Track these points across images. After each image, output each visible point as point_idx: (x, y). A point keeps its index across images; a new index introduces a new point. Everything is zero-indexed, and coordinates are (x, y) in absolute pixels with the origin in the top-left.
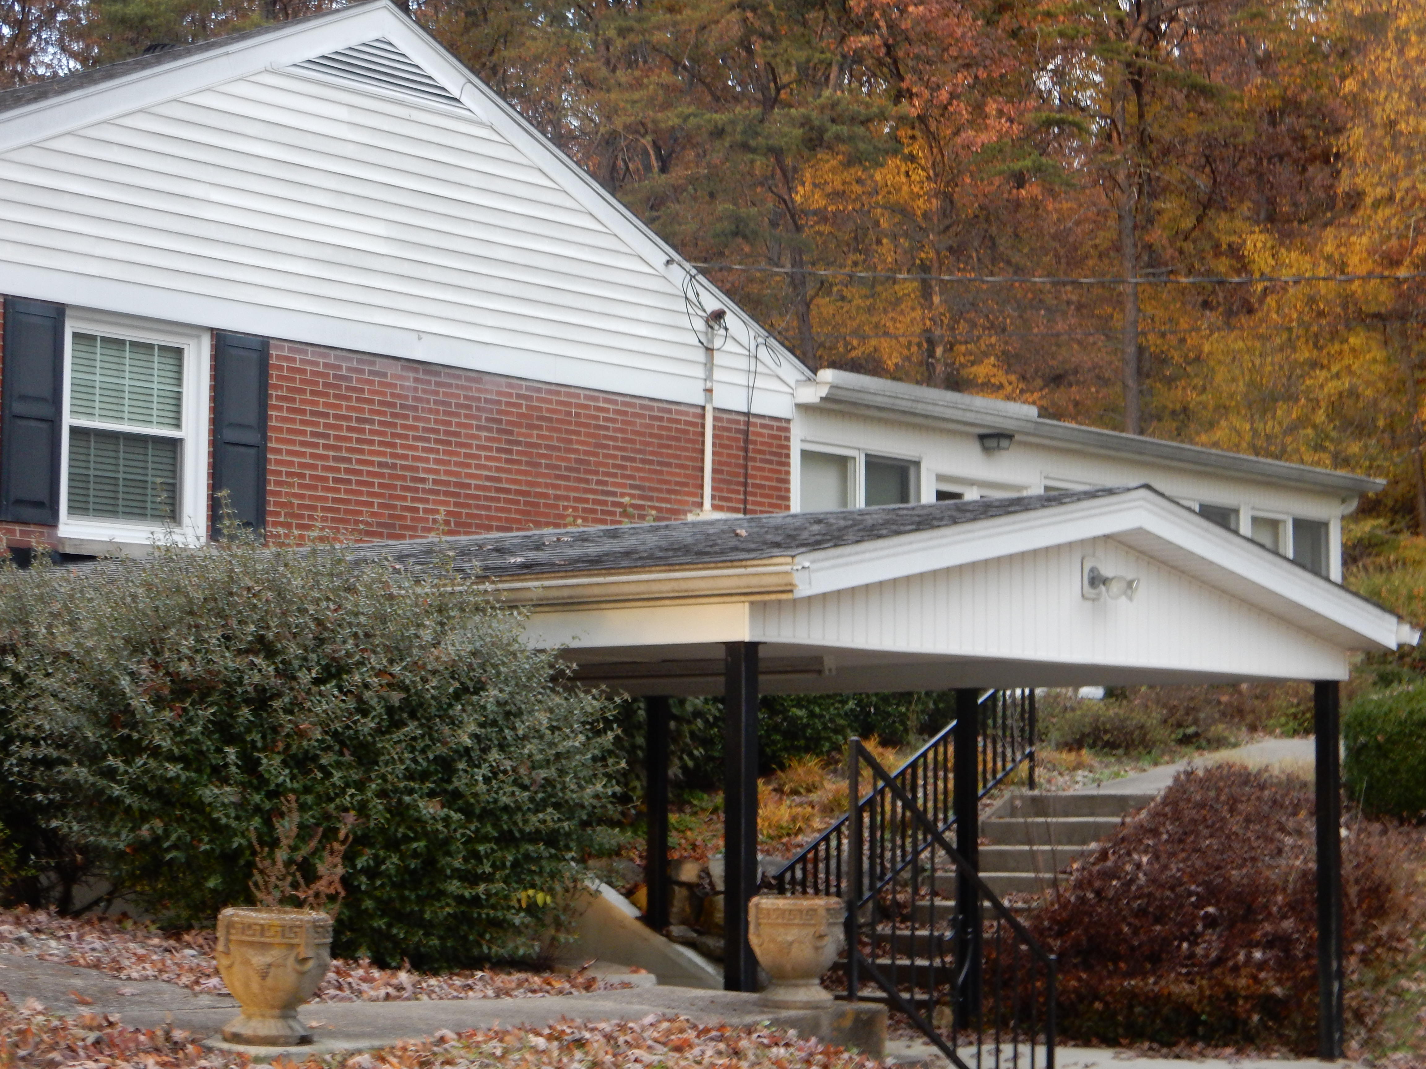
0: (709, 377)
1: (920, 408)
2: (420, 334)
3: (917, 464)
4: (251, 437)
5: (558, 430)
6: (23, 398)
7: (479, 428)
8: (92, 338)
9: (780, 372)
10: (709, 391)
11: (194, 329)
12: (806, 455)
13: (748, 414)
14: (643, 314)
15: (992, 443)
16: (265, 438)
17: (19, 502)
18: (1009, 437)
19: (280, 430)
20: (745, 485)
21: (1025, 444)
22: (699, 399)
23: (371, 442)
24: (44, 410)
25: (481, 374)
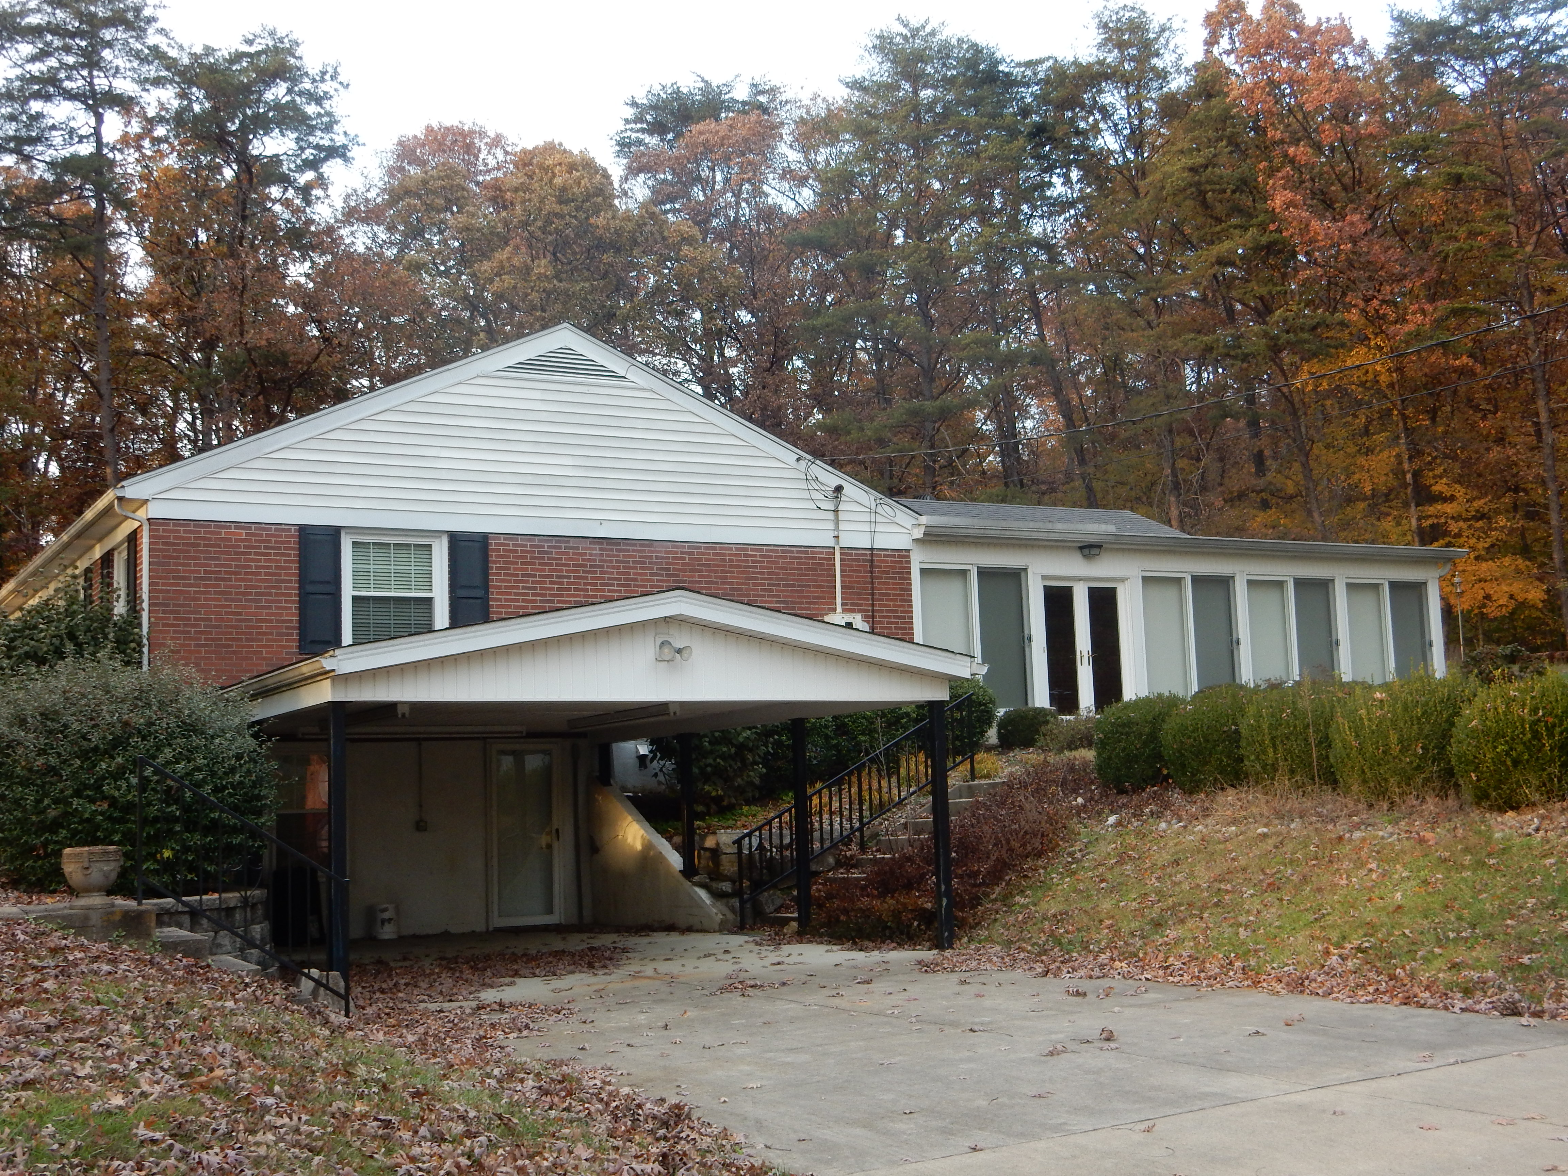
0: (837, 528)
1: (1008, 534)
2: (601, 521)
3: (1026, 570)
4: (480, 593)
5: (716, 571)
6: (313, 582)
7: (651, 574)
8: (365, 545)
9: (897, 520)
10: (837, 537)
11: (437, 533)
12: (923, 571)
13: (872, 549)
14: (780, 493)
15: (1086, 551)
16: (487, 592)
17: (313, 642)
18: (1100, 546)
19: (499, 587)
20: (873, 594)
21: (1111, 550)
22: (831, 543)
23: (569, 589)
24: (329, 589)
25: (651, 542)
